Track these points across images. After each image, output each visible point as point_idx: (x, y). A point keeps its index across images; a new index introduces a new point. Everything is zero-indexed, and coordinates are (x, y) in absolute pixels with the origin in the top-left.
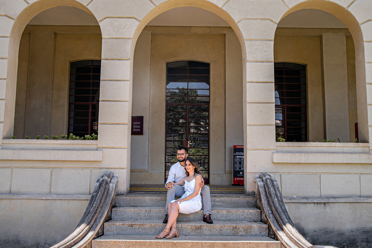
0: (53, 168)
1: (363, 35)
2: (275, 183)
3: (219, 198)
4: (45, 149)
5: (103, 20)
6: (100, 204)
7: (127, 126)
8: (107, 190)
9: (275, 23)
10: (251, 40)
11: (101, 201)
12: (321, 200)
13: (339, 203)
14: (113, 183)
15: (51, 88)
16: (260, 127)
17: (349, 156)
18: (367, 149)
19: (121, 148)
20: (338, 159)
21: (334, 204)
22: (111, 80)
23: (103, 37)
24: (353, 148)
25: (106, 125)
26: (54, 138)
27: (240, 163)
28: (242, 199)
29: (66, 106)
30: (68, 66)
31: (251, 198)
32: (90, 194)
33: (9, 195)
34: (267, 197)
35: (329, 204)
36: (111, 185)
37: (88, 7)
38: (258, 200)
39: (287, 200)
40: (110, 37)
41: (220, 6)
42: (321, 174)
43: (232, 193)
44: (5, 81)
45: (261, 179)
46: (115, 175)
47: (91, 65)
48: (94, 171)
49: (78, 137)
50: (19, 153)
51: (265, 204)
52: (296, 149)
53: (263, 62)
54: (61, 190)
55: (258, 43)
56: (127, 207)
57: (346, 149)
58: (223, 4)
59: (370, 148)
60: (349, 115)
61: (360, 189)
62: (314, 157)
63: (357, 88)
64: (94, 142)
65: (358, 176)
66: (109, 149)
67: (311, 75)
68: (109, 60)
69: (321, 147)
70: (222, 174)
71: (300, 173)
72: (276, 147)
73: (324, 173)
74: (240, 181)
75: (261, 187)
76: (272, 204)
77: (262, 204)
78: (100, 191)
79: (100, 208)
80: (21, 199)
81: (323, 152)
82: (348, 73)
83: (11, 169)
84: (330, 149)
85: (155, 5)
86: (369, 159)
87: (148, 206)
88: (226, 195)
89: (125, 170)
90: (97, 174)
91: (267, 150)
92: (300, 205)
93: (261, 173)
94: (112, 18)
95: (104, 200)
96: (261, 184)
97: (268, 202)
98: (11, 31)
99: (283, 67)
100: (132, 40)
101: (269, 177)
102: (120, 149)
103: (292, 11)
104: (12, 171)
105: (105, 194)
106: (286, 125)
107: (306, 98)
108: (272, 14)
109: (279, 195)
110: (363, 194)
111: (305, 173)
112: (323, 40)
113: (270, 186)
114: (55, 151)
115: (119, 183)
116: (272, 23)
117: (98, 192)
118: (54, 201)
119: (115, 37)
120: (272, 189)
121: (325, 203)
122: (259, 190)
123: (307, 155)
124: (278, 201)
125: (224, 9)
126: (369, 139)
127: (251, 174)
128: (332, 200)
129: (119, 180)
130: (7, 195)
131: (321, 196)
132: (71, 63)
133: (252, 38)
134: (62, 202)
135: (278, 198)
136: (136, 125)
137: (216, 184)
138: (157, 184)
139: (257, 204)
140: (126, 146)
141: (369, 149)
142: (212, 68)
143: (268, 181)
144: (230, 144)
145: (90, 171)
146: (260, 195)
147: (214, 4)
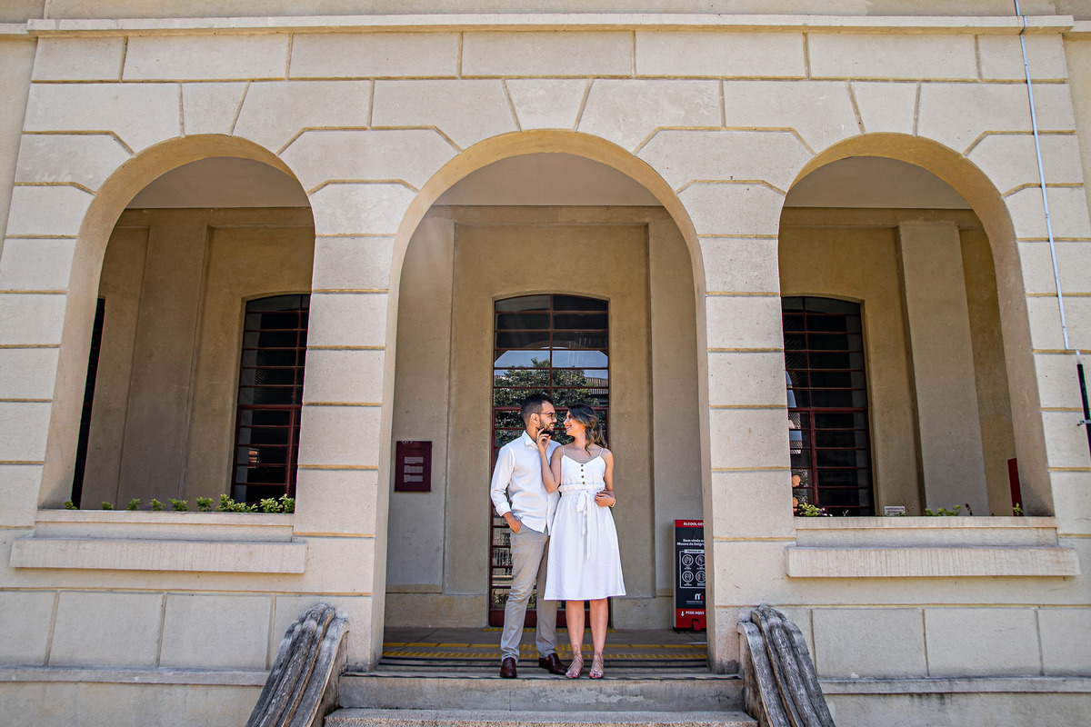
0: (170, 592)
1: (1014, 224)
2: (796, 637)
3: (635, 683)
4: (148, 537)
5: (319, 189)
6: (288, 704)
7: (375, 475)
8: (312, 662)
9: (779, 191)
10: (716, 237)
11: (291, 697)
12: (931, 684)
13: (982, 695)
14: (333, 639)
15: (194, 368)
16: (748, 474)
17: (1003, 555)
18: (1050, 535)
19: (359, 537)
20: (972, 566)
21: (969, 696)
22: (336, 349)
23: (318, 232)
24: (1012, 532)
25: (320, 471)
26: (178, 508)
27: (694, 569)
28: (702, 685)
29: (230, 415)
30: (238, 311)
31: (729, 682)
32: (268, 668)
33: (41, 670)
34: (776, 684)
35: (955, 697)
36: (326, 644)
37: (282, 157)
38: (748, 691)
39: (831, 686)
40: (337, 233)
41: (631, 150)
42: (924, 607)
43: (674, 664)
44: (58, 350)
45: (754, 628)
46: (339, 615)
47: (298, 306)
48: (281, 601)
49: (243, 504)
50: (78, 549)
51: (770, 705)
52: (850, 537)
53: (750, 295)
54: (187, 656)
55: (736, 244)
56: (370, 711)
57: (991, 536)
58: (638, 144)
59: (1059, 532)
60: (982, 433)
61: (1040, 650)
62: (903, 560)
63: (1008, 362)
64: (283, 519)
65: (1031, 611)
66: (323, 540)
67: (876, 329)
68: (332, 293)
69: (921, 531)
70: (645, 598)
71: (866, 607)
72: (794, 532)
73: (934, 604)
74: (695, 618)
75: (756, 651)
76: (791, 707)
77: (761, 704)
78: (291, 665)
79: (289, 717)
80: (76, 682)
81: (927, 545)
82: (970, 322)
83: (54, 593)
84: (946, 537)
85: (458, 149)
86: (1059, 562)
87: (431, 707)
88: (656, 670)
89: (369, 600)
90: (290, 611)
91: (771, 540)
92: (870, 700)
93: (755, 607)
94: (344, 183)
95: (302, 693)
96: (756, 641)
97: (780, 697)
98: (83, 223)
99: (801, 307)
100: (394, 239)
101: (779, 621)
102: (356, 540)
103: (823, 163)
104: (57, 598)
105: (306, 675)
106: (815, 461)
107: (865, 390)
108: (769, 169)
109: (809, 676)
110: (1050, 665)
111: (881, 607)
112: (902, 238)
113: (783, 649)
114: (176, 544)
115: (351, 637)
116: (771, 192)
117: (286, 669)
118: (166, 690)
119: (349, 232)
120: (788, 659)
121: (941, 695)
122: (751, 660)
123: (883, 552)
124: (810, 696)
125: (641, 156)
126: (1053, 506)
127: (725, 610)
128: (962, 686)
129: (352, 628)
130: (38, 669)
131: (928, 671)
132: (248, 302)
133: (718, 233)
134: (190, 690)
135: (809, 687)
136: (411, 465)
137: (629, 628)
138: (468, 626)
139: (746, 699)
140: (372, 531)
141: (1055, 534)
142: (613, 311)
143: (777, 633)
144: (666, 516)
145: (272, 602)
146: (753, 675)
147: (614, 145)
